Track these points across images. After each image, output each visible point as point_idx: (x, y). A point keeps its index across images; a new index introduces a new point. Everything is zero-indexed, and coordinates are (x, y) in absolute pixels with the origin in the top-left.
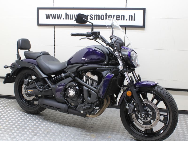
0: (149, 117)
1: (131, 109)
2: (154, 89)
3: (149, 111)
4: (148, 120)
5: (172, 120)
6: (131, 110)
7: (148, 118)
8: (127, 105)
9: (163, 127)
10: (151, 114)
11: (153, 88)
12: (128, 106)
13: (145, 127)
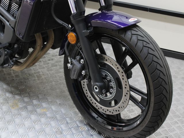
0: (111, 93)
1: (75, 71)
2: (123, 36)
3: (110, 81)
4: (108, 97)
5: (153, 110)
6: (76, 73)
7: (108, 94)
8: (70, 61)
9: (139, 115)
10: (114, 87)
11: (122, 34)
12: (70, 63)
13: (103, 110)
